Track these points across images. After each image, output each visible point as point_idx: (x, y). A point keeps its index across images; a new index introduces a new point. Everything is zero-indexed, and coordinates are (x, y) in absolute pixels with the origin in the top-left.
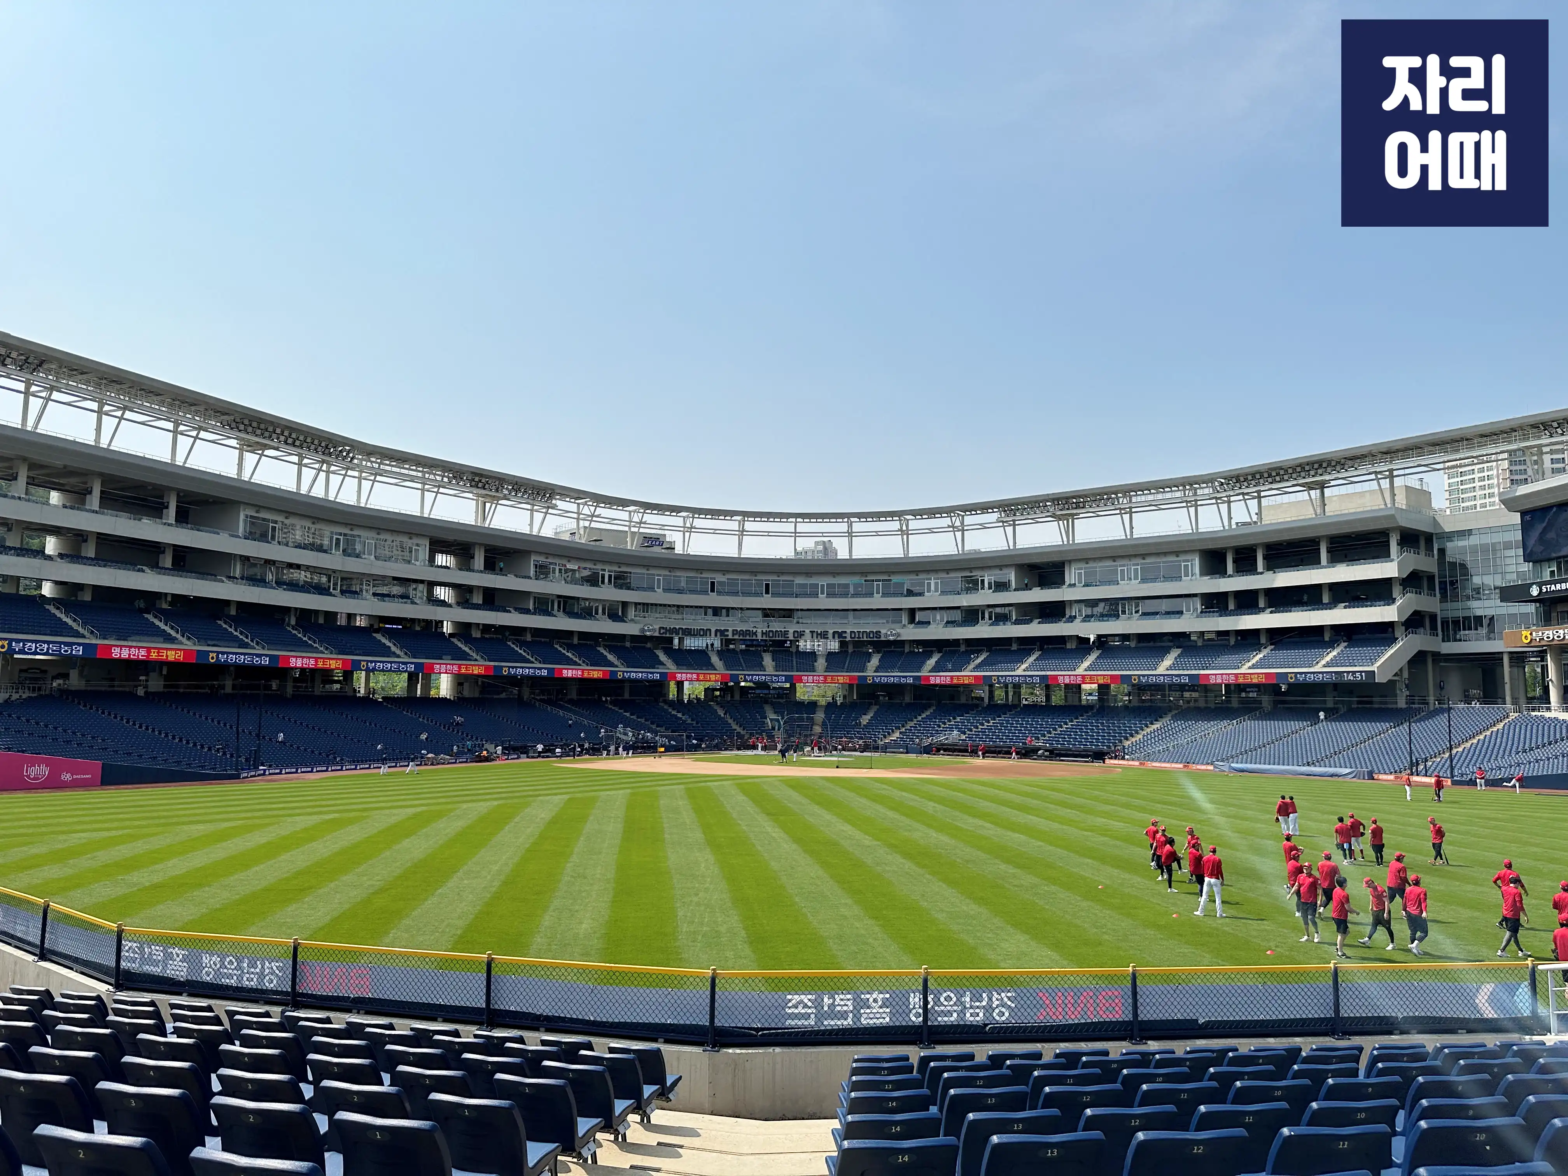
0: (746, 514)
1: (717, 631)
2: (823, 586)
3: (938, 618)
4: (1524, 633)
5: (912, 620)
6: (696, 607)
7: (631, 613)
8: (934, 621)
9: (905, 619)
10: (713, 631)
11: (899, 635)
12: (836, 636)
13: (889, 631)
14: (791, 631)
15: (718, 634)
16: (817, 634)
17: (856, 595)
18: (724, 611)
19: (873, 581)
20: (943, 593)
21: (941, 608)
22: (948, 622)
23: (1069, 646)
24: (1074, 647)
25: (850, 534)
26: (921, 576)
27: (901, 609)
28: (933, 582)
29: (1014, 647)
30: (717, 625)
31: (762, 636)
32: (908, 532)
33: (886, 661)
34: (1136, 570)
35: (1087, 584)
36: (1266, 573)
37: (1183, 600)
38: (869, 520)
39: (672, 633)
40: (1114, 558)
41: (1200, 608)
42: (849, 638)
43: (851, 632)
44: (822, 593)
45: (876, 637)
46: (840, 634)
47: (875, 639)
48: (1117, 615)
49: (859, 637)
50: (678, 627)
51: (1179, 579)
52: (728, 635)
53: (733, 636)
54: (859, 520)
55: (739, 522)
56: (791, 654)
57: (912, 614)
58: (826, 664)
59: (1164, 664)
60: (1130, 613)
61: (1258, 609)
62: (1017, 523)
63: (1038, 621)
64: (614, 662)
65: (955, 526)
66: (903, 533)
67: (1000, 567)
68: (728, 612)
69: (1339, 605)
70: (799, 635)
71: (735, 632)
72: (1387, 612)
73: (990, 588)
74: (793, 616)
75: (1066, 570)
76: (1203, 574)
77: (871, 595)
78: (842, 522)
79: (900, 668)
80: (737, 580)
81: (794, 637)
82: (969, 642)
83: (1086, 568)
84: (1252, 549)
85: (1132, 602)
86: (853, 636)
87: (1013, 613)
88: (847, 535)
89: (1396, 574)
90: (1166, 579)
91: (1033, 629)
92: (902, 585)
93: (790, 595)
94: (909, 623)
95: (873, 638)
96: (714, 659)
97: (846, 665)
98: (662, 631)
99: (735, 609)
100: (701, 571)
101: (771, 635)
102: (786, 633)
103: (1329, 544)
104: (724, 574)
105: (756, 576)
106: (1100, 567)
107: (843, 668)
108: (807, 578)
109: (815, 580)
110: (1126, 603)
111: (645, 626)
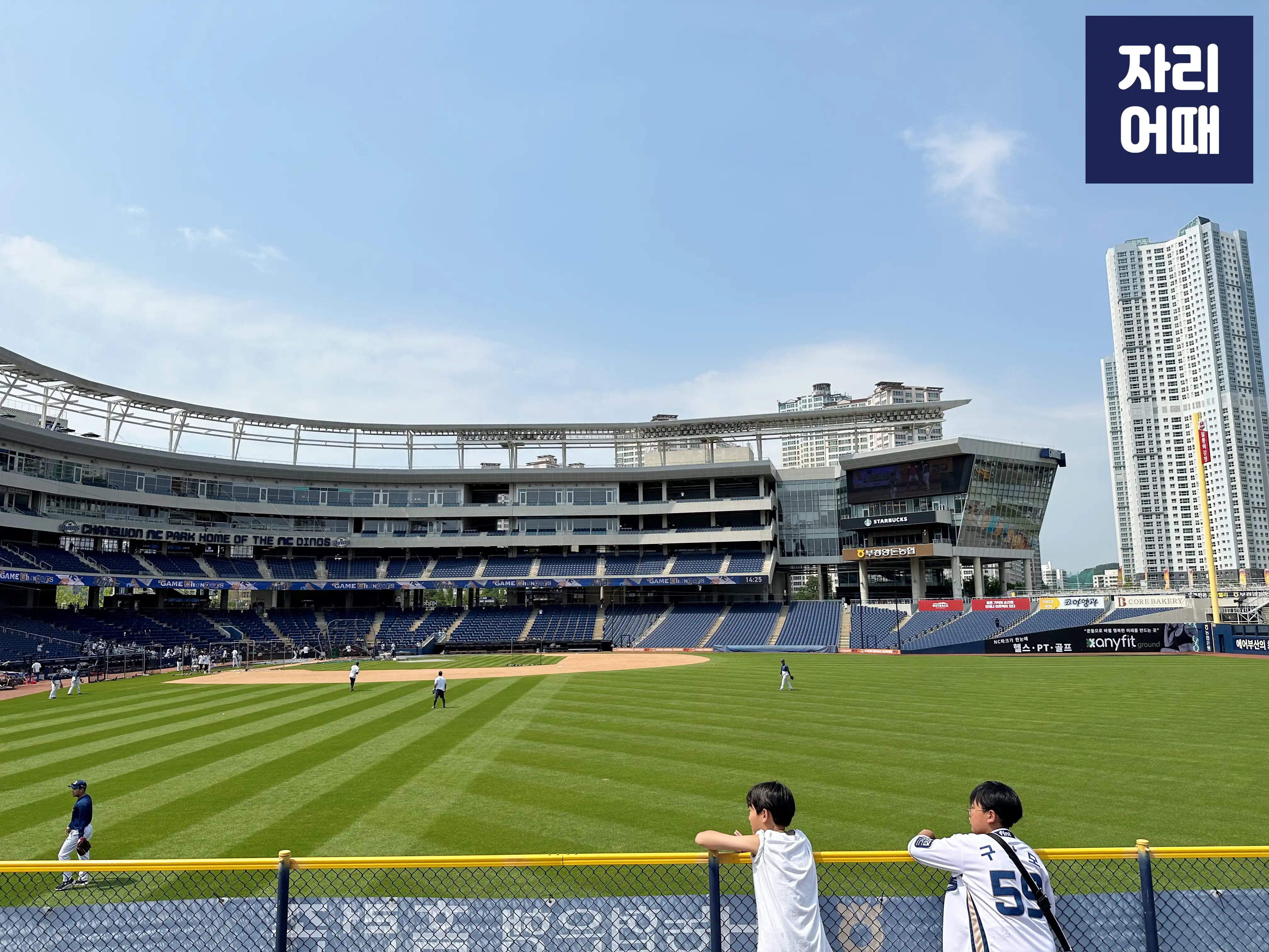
0: (190, 409)
1: (149, 532)
2: (264, 491)
3: (386, 527)
4: (859, 551)
5: (357, 529)
6: (121, 505)
7: (43, 507)
8: (381, 530)
9: (350, 527)
10: (145, 531)
11: (349, 543)
12: (282, 542)
13: (336, 539)
14: (232, 536)
15: (151, 535)
16: (261, 540)
17: (299, 502)
18: (153, 511)
19: (319, 489)
20: (391, 505)
21: (391, 519)
22: (395, 532)
23: (510, 556)
24: (515, 555)
25: (297, 441)
26: (369, 488)
27: (346, 518)
28: (381, 495)
29: (460, 556)
30: (145, 526)
31: (200, 540)
32: (357, 445)
33: (334, 568)
34: (570, 494)
35: (529, 504)
36: (672, 502)
37: (607, 520)
38: (317, 429)
39: (97, 533)
40: (553, 483)
41: (619, 526)
42: (295, 545)
43: (298, 539)
44: (263, 498)
45: (325, 545)
46: (286, 541)
47: (323, 546)
48: (554, 530)
49: (306, 544)
50: (104, 526)
51: (604, 503)
52: (161, 538)
53: (167, 538)
54: (307, 428)
55: (173, 415)
56: (227, 559)
57: (358, 523)
58: (270, 570)
59: (600, 570)
60: (565, 529)
61: (662, 529)
62: (465, 446)
63: (486, 533)
64: (31, 562)
65: (407, 444)
66: (353, 445)
67: (451, 484)
68: (157, 512)
69: (725, 528)
70: (241, 540)
71: (170, 535)
72: (764, 534)
73: (439, 502)
74: (228, 520)
75: (511, 490)
76: (622, 500)
77: (316, 503)
78: (287, 428)
79: (353, 575)
80: (169, 477)
81: (235, 542)
82: (415, 551)
83: (528, 490)
84: (659, 483)
85: (566, 520)
86: (300, 543)
87: (460, 526)
88: (293, 441)
89: (770, 508)
90: (594, 503)
91: (483, 540)
92: (348, 495)
93: (228, 498)
94: (354, 532)
95: (321, 545)
96: (143, 563)
97: (293, 572)
98: (86, 529)
99: (166, 509)
100: (128, 464)
101: (210, 539)
102: (227, 537)
103: (716, 484)
104: (154, 471)
105: (190, 475)
106: (540, 490)
107: (291, 574)
108: (247, 482)
109: (255, 484)
110: (562, 521)
111: (66, 522)
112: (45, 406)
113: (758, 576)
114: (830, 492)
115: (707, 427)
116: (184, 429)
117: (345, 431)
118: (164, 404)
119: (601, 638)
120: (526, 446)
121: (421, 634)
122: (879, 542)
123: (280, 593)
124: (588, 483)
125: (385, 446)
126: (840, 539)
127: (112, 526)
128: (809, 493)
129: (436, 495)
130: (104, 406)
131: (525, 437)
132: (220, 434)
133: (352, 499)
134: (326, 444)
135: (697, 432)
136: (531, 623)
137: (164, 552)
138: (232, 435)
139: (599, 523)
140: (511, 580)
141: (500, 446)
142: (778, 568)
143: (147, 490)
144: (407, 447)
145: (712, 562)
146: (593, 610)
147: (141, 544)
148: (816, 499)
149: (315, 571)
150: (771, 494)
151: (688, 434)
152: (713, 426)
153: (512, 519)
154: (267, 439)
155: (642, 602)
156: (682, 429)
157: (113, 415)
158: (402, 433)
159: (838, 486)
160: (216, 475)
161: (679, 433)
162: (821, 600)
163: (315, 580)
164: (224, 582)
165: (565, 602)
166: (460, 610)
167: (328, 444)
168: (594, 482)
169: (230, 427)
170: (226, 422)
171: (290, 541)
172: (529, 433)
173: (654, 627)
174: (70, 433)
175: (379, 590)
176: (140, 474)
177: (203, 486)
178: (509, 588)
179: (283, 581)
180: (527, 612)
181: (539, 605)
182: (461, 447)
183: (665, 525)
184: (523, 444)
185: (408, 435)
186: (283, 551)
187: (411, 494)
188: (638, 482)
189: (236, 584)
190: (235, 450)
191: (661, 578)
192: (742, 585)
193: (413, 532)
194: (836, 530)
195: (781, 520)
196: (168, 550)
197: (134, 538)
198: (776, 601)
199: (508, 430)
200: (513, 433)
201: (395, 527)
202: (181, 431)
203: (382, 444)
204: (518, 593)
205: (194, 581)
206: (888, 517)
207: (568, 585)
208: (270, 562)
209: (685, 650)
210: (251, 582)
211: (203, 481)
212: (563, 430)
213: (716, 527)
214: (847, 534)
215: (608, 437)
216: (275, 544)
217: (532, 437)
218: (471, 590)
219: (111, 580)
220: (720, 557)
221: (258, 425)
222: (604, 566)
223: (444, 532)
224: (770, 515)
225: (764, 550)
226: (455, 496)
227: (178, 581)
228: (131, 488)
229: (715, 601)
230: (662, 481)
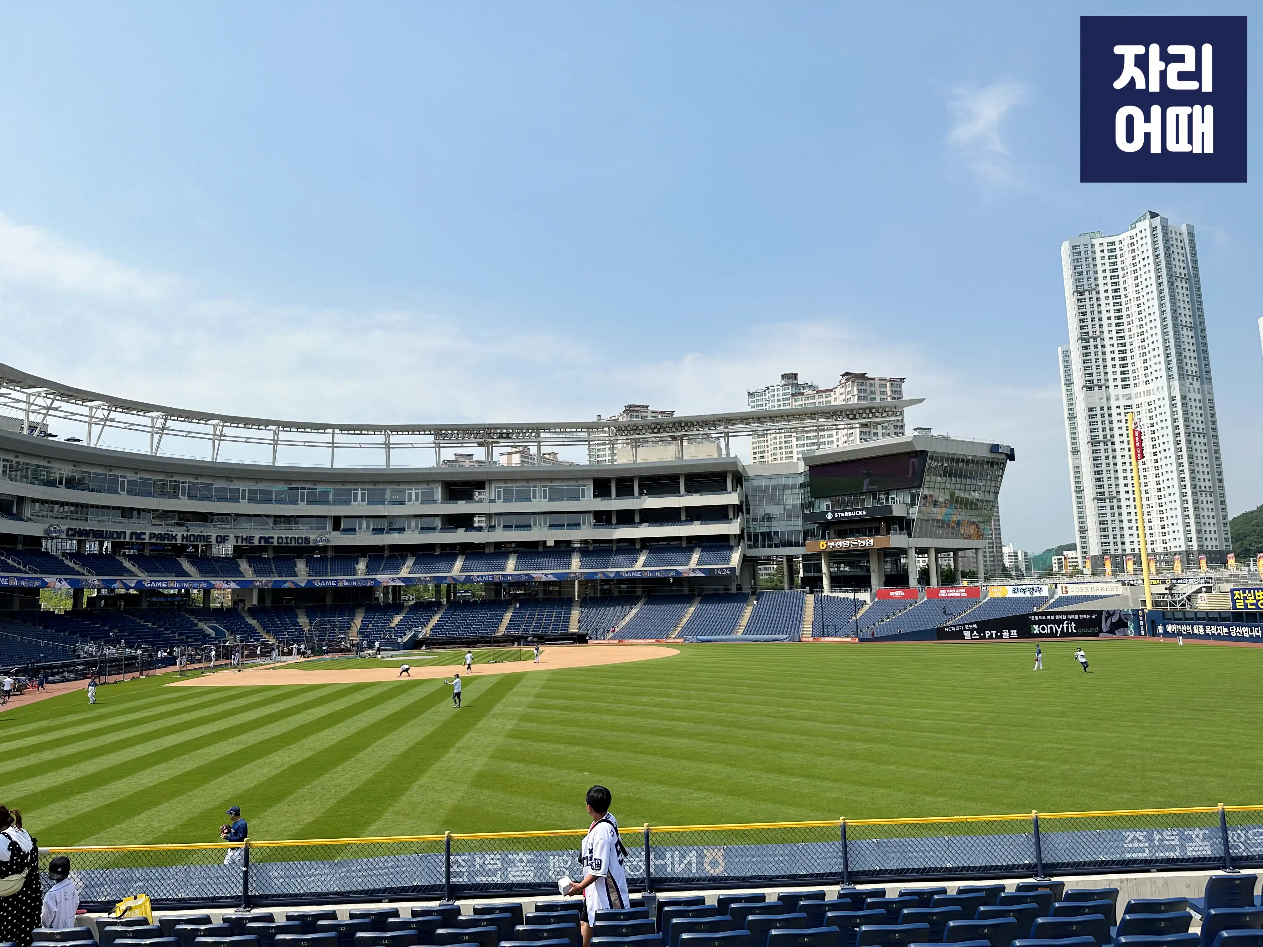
0: (170, 413)
1: (132, 534)
2: (244, 491)
3: (364, 525)
4: (822, 543)
5: (336, 527)
6: (103, 507)
7: (27, 512)
8: (360, 528)
9: (329, 525)
10: (128, 533)
11: (328, 540)
12: (263, 541)
13: (316, 537)
14: (214, 536)
15: (134, 537)
16: (242, 539)
17: (279, 502)
18: (135, 513)
19: (298, 488)
20: (370, 503)
21: (369, 517)
22: (373, 530)
24: (492, 551)
25: (276, 442)
26: (348, 487)
27: (325, 517)
28: (359, 493)
29: (438, 552)
30: (128, 527)
31: (183, 541)
32: (335, 445)
33: (315, 566)
34: (545, 491)
35: (505, 500)
36: (642, 497)
37: (582, 515)
38: (296, 430)
39: (82, 535)
40: (528, 480)
41: (593, 521)
42: (276, 544)
43: (278, 538)
44: (244, 498)
45: (305, 543)
46: (267, 540)
47: (304, 545)
48: (530, 526)
49: (287, 543)
50: (88, 529)
51: (578, 499)
52: (144, 539)
53: (150, 540)
54: (285, 429)
55: (153, 418)
56: (209, 560)
57: (337, 522)
58: (252, 569)
59: (575, 565)
60: (540, 524)
61: (635, 524)
62: (442, 445)
63: (463, 529)
64: (18, 566)
65: (385, 443)
66: (331, 445)
67: (428, 482)
68: (139, 513)
69: (695, 522)
70: (222, 540)
71: (152, 536)
72: (732, 528)
73: (417, 500)
74: (209, 520)
75: (487, 487)
76: (595, 496)
77: (295, 502)
78: (265, 429)
79: (333, 573)
80: (151, 479)
81: (217, 542)
82: (392, 548)
83: (504, 487)
84: (631, 480)
85: (542, 516)
86: (280, 541)
87: (438, 523)
88: (272, 442)
89: (737, 503)
90: (569, 499)
91: (460, 536)
92: (326, 494)
93: (209, 499)
94: (334, 530)
95: (302, 543)
96: (127, 564)
97: (274, 570)
98: (70, 533)
99: (149, 511)
100: (111, 467)
101: (192, 539)
102: (209, 537)
103: (685, 479)
104: (136, 473)
105: (172, 477)
106: (516, 487)
107: (273, 572)
108: (228, 483)
109: (236, 485)
110: (537, 517)
111: (51, 526)
112: (28, 412)
113: (727, 569)
114: (794, 487)
115: (677, 425)
116: (165, 431)
117: (323, 431)
118: (144, 408)
119: (576, 631)
120: (501, 444)
121: (401, 630)
122: (841, 534)
123: (261, 592)
124: (562, 479)
125: (362, 446)
126: (804, 531)
127: (95, 529)
128: (774, 488)
129: (413, 493)
130: (86, 411)
131: (501, 436)
132: (200, 436)
133: (331, 498)
134: (304, 444)
135: (667, 430)
136: (508, 616)
137: (147, 553)
138: (212, 437)
139: (573, 519)
140: (488, 575)
141: (476, 445)
142: (745, 559)
143: (131, 492)
144: (384, 446)
145: (682, 555)
146: (569, 602)
147: (122, 545)
148: (781, 493)
149: (296, 569)
150: (739, 489)
151: (659, 432)
152: (683, 425)
153: (489, 516)
154: (247, 440)
155: (616, 594)
156: (653, 427)
157: (94, 420)
158: (379, 433)
159: (801, 480)
160: (197, 476)
161: (650, 431)
162: (786, 590)
163: (297, 578)
164: (207, 581)
165: (541, 595)
166: (438, 604)
167: (306, 444)
168: (568, 479)
169: (210, 430)
170: (205, 424)
171: (271, 540)
172: (505, 431)
173: (627, 619)
174: (50, 438)
175: (358, 587)
176: (121, 477)
177: (184, 487)
178: (487, 584)
179: (264, 579)
180: (505, 605)
181: (516, 598)
182: (438, 446)
183: (637, 520)
184: (499, 443)
185: (385, 434)
186: (264, 549)
187: (389, 492)
188: (611, 478)
189: (218, 582)
190: (215, 451)
191: (634, 571)
192: (711, 578)
193: (392, 530)
194: (800, 522)
195: (748, 512)
196: (151, 550)
197: (118, 540)
198: (744, 591)
199: (484, 429)
200: (489, 432)
201: (374, 525)
202: (162, 434)
203: (360, 444)
204: (495, 586)
205: (177, 581)
206: (848, 511)
207: (544, 579)
208: (251, 561)
209: (657, 641)
210: (234, 582)
211: (183, 482)
212: (538, 429)
213: (687, 521)
214: (810, 527)
215: (581, 435)
216: (257, 543)
217: (508, 436)
218: (449, 586)
219: (97, 582)
220: (691, 550)
221: (238, 427)
222: (578, 560)
223: (422, 529)
224: (738, 509)
225: (732, 542)
226: (432, 493)
227: (162, 581)
228: (115, 492)
229: (686, 591)
230: (634, 477)
